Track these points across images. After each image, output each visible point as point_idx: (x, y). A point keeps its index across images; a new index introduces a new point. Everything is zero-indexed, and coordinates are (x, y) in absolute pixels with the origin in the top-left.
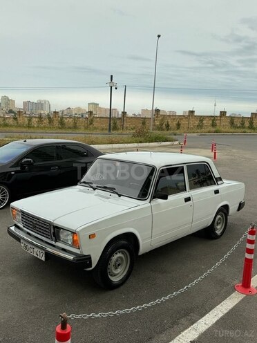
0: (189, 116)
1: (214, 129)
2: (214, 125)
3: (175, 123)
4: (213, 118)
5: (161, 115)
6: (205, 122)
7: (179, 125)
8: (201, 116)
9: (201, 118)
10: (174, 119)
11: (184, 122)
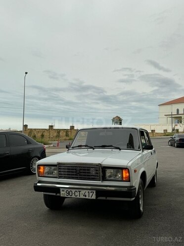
0: (49, 129)
1: (68, 138)
2: (67, 135)
3: (39, 135)
4: (66, 131)
5: (29, 129)
6: (61, 133)
7: (43, 136)
8: (58, 129)
9: (59, 131)
10: (38, 132)
11: (46, 134)
